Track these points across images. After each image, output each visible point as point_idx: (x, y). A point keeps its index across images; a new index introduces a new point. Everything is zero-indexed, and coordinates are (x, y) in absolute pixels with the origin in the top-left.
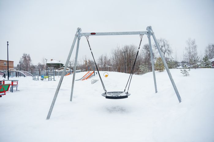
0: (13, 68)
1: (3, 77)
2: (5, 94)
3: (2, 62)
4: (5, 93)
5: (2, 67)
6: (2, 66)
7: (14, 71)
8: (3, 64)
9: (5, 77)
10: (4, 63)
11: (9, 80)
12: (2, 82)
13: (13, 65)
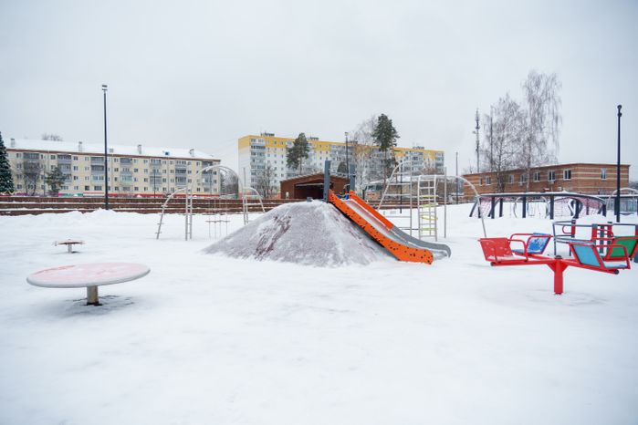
0: (627, 186)
1: (599, 213)
2: (628, 267)
3: (595, 171)
4: (628, 263)
5: (595, 185)
6: (596, 181)
7: (630, 195)
8: (596, 176)
9: (604, 214)
10: (600, 171)
11: (621, 222)
12: (606, 228)
13: (628, 176)
